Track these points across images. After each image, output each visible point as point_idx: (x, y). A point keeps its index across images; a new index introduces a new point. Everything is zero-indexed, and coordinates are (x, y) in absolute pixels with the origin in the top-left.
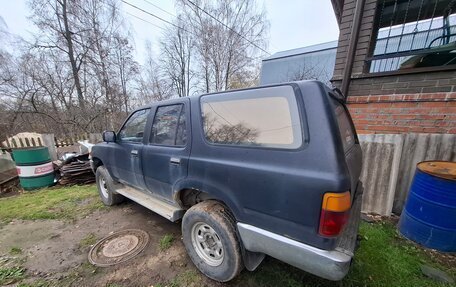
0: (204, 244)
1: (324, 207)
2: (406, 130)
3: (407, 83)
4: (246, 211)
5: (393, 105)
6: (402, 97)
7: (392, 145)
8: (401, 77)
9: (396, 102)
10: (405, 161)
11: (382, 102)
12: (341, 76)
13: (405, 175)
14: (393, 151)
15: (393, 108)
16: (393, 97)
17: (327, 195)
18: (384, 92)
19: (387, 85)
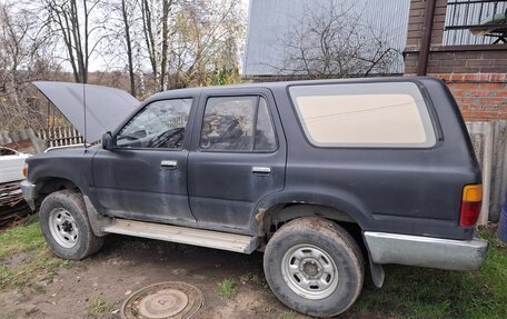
0: (300, 276)
1: (464, 199)
2: (495, 117)
3: (492, 60)
4: (376, 217)
5: (479, 86)
6: (488, 76)
7: (482, 136)
8: (487, 54)
9: (483, 82)
10: (496, 154)
11: (466, 82)
12: (416, 47)
13: (498, 171)
14: (483, 143)
15: (479, 89)
16: (478, 76)
17: (467, 188)
18: (469, 70)
19: (471, 61)
